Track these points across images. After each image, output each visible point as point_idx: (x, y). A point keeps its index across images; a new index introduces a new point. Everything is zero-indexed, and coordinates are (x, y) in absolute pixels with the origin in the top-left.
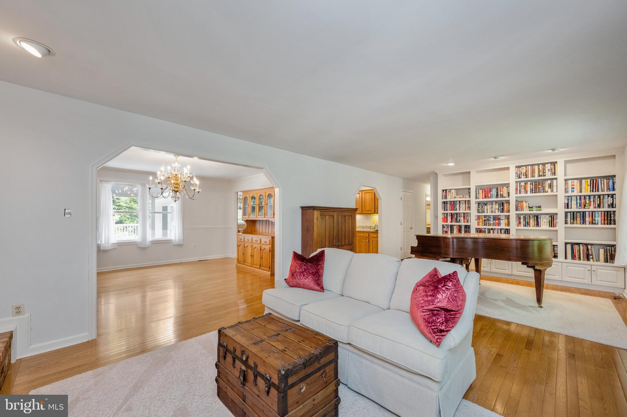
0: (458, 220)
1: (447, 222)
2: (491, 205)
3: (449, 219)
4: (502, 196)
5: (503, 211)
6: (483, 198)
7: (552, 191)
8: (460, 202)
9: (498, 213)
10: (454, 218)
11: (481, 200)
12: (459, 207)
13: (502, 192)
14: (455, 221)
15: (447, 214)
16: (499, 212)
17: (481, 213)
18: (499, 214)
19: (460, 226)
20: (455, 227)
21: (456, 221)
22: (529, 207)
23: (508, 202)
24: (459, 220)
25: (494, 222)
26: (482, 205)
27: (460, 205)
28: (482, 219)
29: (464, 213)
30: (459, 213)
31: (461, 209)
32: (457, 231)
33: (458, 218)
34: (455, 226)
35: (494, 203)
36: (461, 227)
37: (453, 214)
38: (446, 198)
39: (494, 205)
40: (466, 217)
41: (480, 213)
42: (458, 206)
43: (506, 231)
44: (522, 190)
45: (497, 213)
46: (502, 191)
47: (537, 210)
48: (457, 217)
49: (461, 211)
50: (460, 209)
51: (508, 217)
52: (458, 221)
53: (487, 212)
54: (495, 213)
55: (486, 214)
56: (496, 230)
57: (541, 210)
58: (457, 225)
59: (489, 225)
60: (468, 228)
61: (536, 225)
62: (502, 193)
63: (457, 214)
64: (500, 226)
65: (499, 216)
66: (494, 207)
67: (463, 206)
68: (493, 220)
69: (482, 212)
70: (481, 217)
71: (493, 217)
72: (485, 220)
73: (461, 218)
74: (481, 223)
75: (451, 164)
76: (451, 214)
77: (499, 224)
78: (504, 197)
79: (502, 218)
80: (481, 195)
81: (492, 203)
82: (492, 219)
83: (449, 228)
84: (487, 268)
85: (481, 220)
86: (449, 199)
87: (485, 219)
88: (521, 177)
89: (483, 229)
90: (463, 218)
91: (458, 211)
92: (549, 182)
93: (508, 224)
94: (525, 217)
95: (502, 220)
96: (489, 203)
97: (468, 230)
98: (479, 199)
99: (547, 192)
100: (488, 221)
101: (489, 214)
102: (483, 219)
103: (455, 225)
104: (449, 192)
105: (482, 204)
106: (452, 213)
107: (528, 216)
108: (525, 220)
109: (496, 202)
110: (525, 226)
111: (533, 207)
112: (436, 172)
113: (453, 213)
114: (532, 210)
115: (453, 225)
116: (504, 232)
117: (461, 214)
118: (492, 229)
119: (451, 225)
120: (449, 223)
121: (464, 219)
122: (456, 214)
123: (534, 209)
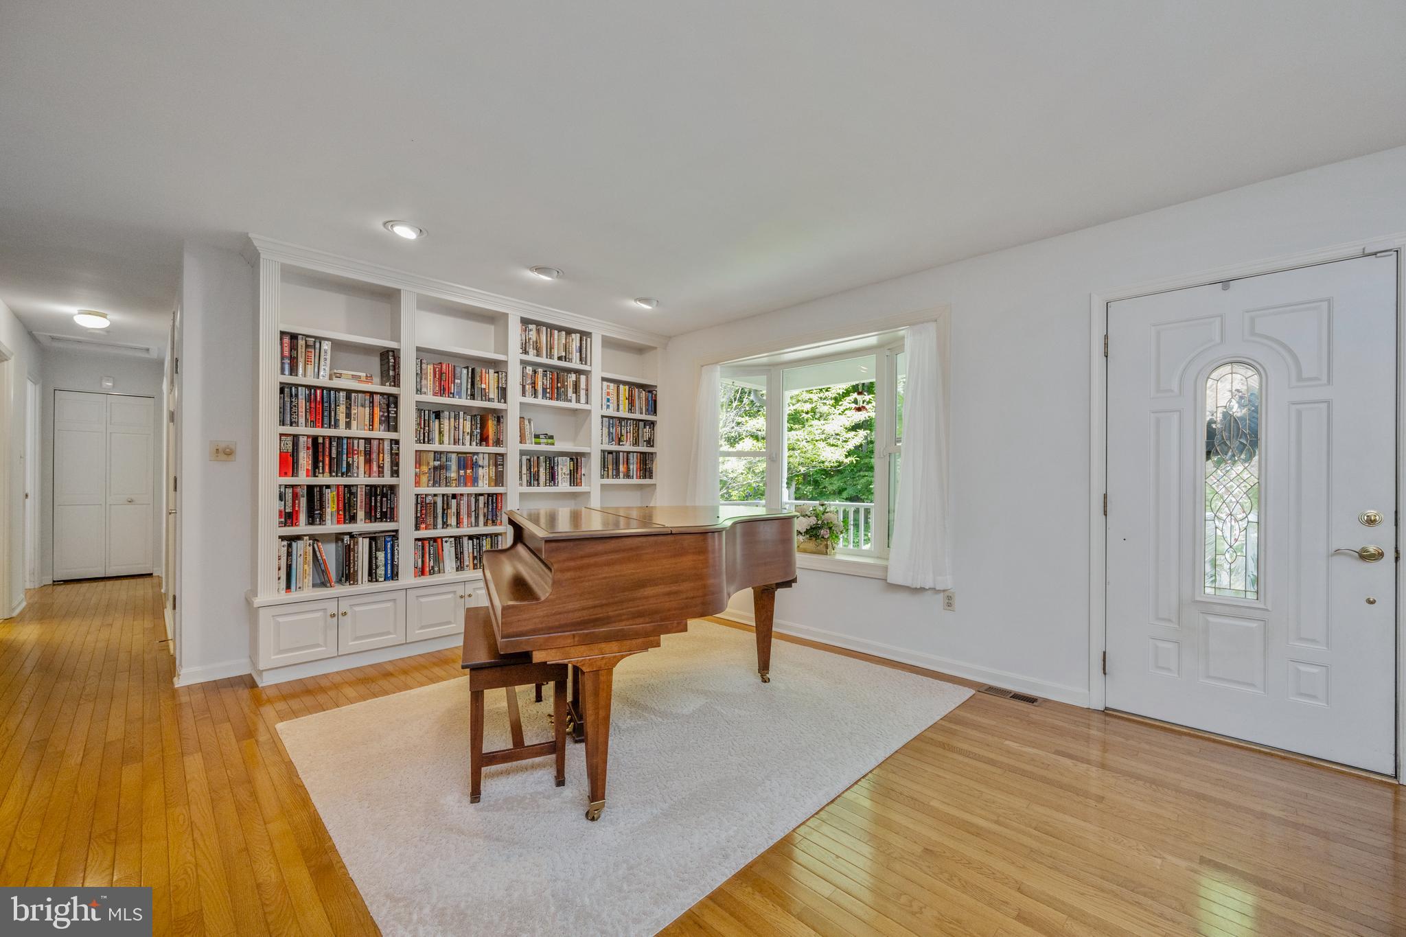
0: (345, 465)
1: (295, 473)
2: (452, 420)
3: (305, 459)
4: (484, 396)
5: (484, 439)
6: (435, 394)
7: (578, 401)
8: (349, 392)
9: (470, 444)
10: (327, 460)
11: (429, 398)
12: (348, 415)
13: (485, 384)
14: (330, 473)
15: (295, 437)
16: (474, 443)
17: (424, 443)
18: (474, 448)
19: (348, 487)
20: (330, 495)
21: (335, 469)
22: (537, 436)
23: (499, 416)
24: (348, 464)
25: (462, 472)
26: (427, 418)
27: (349, 408)
28: (428, 463)
29: (368, 441)
30: (348, 438)
31: (354, 424)
32: (338, 510)
33: (345, 457)
34: (328, 491)
35: (461, 413)
36: (354, 495)
37: (320, 440)
38: (294, 370)
39: (461, 420)
40: (374, 456)
41: (420, 443)
42: (342, 409)
43: (488, 499)
44: (527, 386)
45: (467, 448)
46: (484, 382)
47: (547, 444)
48: (339, 453)
49: (355, 431)
50: (348, 425)
51: (498, 461)
52: (344, 470)
53: (441, 442)
54: (463, 444)
55: (436, 446)
56: (465, 498)
57: (553, 444)
58: (338, 486)
59: (448, 483)
60: (379, 498)
61: (548, 481)
62: (483, 386)
63: (340, 439)
64: (478, 486)
65: (476, 457)
66: (461, 427)
67: (361, 412)
68: (459, 468)
69: (426, 440)
70: (424, 455)
71: (459, 459)
72: (435, 468)
73: (356, 457)
74: (424, 479)
75: (405, 233)
76: (310, 440)
77: (474, 481)
78: (489, 400)
79: (480, 463)
80: (429, 383)
81: (456, 410)
82: (453, 465)
83: (303, 502)
84: (454, 625)
85: (425, 469)
86: (306, 376)
87: (437, 463)
88: (527, 350)
89: (430, 498)
90: (362, 459)
91: (341, 431)
92: (573, 377)
93: (499, 479)
94: (530, 460)
95: (483, 467)
96: (446, 413)
97: (379, 504)
98: (423, 396)
99: (570, 401)
100: (444, 471)
101: (447, 447)
102: (432, 464)
103: (328, 487)
104: (307, 346)
105: (427, 412)
106: (315, 439)
107: (536, 458)
108: (530, 468)
109: (466, 410)
110: (530, 485)
111: (541, 436)
112: (256, 243)
113: (324, 437)
114: (539, 444)
115: (321, 487)
116: (485, 503)
117: (356, 442)
118: (454, 496)
119: (310, 488)
120: (303, 479)
121: (368, 461)
122: (334, 444)
123: (542, 441)
